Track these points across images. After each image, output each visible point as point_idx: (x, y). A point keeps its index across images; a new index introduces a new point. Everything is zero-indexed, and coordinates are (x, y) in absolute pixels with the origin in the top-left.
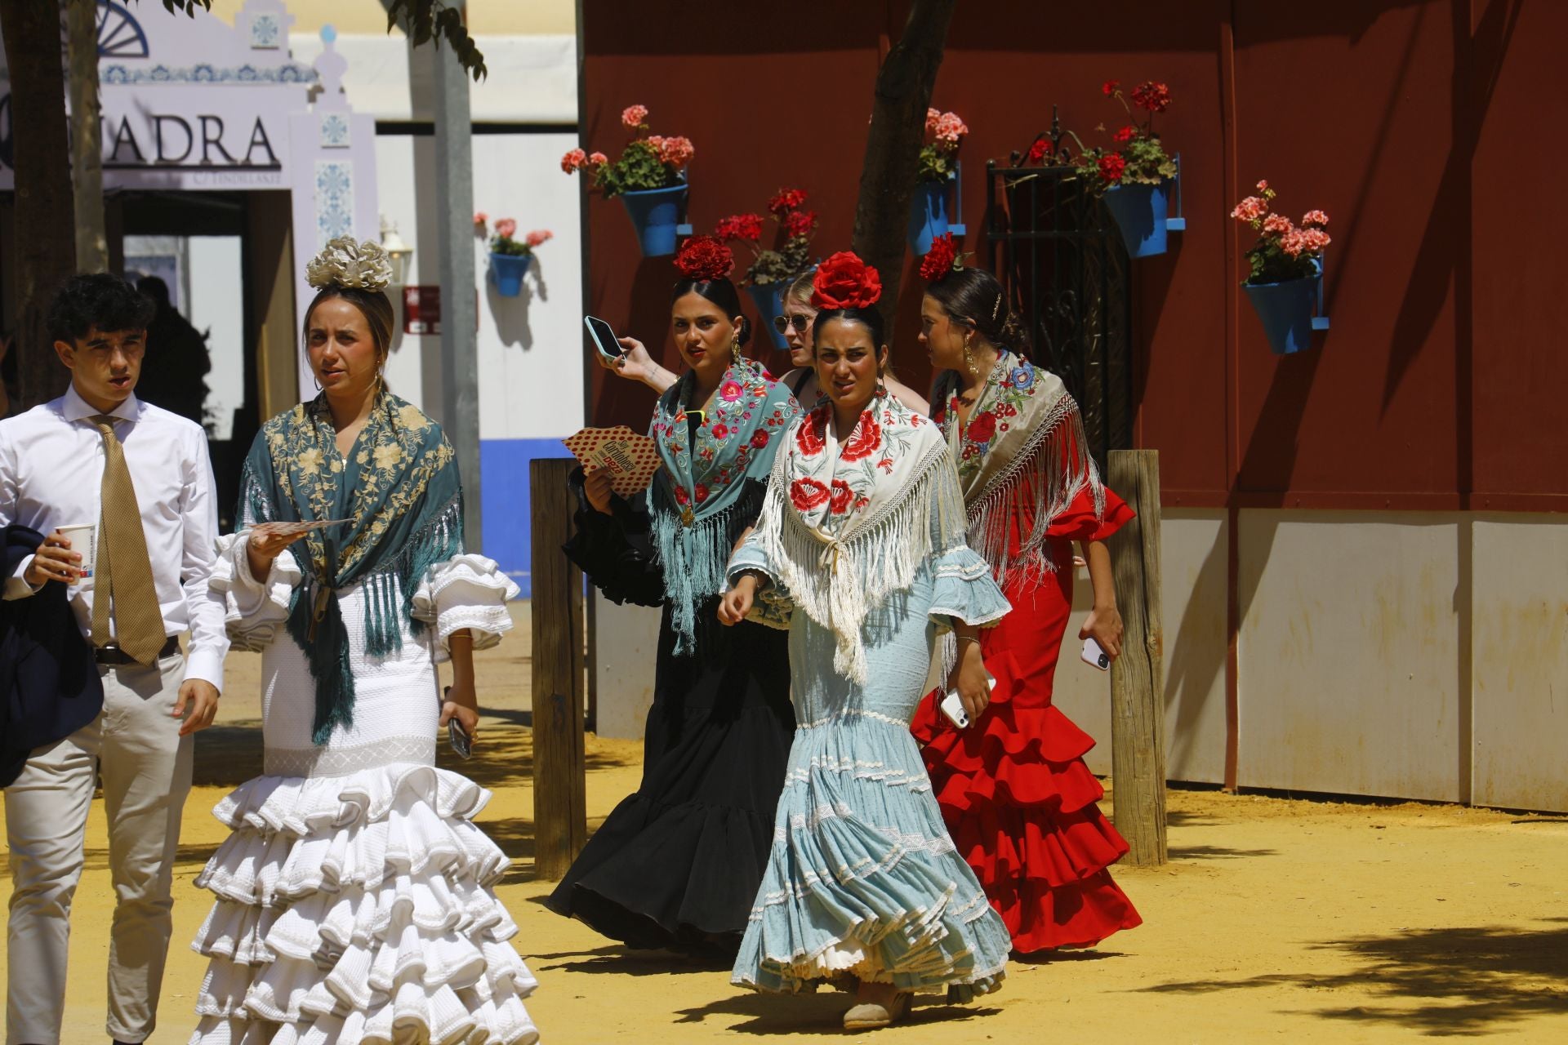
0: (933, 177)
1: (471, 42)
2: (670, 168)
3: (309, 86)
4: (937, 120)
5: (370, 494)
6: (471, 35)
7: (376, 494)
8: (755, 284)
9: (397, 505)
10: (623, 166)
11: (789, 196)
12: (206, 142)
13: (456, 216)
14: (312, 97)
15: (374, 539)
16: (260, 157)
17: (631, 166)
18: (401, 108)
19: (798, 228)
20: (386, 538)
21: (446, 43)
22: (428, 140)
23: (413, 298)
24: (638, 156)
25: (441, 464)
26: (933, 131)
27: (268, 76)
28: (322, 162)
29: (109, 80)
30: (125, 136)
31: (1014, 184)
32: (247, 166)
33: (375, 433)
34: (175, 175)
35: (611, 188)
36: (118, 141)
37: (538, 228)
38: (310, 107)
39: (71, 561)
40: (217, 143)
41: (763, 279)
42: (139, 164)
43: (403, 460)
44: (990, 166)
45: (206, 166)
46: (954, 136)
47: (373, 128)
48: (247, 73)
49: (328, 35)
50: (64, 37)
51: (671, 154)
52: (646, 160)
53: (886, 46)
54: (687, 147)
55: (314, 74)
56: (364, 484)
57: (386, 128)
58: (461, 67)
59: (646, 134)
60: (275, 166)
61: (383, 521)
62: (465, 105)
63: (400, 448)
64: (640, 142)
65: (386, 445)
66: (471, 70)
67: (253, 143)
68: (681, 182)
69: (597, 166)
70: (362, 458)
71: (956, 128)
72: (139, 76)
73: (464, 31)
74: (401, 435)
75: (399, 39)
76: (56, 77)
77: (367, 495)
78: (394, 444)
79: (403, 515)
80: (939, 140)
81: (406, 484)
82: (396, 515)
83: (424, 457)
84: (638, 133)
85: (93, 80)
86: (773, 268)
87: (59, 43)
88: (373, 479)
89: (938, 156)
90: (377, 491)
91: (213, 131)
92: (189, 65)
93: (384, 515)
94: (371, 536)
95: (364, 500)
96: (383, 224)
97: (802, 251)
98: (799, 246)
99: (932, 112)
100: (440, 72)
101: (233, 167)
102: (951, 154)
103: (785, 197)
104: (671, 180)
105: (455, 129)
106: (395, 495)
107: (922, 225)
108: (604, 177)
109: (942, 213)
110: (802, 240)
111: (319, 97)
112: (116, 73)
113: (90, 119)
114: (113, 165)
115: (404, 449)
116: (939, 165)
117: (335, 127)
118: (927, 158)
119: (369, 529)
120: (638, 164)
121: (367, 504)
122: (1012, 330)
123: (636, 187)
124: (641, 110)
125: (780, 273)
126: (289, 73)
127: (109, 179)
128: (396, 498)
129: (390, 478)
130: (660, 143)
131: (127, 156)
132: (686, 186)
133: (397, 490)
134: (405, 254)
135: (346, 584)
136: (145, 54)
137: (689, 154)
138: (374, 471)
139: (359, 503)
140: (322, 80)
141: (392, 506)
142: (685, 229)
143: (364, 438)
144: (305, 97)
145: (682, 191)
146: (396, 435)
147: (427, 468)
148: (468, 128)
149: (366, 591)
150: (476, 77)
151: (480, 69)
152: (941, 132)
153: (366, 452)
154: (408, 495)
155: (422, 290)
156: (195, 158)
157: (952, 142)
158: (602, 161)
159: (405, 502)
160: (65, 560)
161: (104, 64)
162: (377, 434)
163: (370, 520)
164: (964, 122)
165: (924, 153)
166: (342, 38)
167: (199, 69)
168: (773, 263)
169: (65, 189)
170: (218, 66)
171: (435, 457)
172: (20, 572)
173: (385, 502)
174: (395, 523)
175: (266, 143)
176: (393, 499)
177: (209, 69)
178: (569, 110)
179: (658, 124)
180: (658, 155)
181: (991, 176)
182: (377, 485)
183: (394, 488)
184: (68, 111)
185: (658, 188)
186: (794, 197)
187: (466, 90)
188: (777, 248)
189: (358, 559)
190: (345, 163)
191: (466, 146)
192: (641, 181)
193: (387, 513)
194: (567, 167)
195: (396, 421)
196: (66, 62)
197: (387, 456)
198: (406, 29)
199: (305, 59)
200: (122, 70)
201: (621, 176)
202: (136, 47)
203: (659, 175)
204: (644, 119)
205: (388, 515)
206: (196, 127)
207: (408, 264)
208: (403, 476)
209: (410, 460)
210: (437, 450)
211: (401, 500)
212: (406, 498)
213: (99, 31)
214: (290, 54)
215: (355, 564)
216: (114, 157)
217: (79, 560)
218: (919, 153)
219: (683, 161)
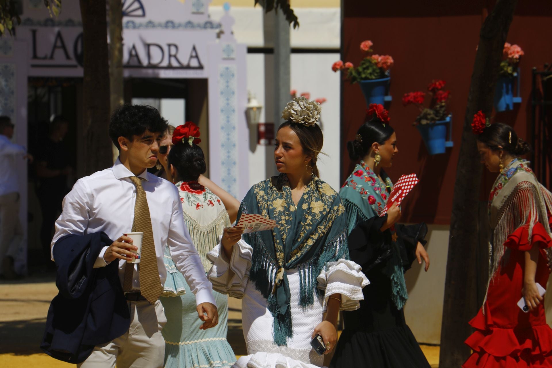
0: (507, 75)
1: (292, 11)
2: (382, 71)
3: (217, 31)
4: (509, 49)
5: (308, 225)
6: (292, 7)
7: (311, 225)
8: (420, 124)
9: (320, 232)
10: (360, 69)
11: (437, 83)
12: (170, 56)
13: (283, 91)
14: (219, 36)
15: (308, 247)
16: (194, 63)
17: (364, 69)
18: (259, 41)
19: (441, 99)
20: (313, 247)
21: (281, 12)
22: (271, 56)
23: (262, 129)
24: (367, 64)
25: (340, 213)
26: (507, 54)
27: (199, 26)
28: (222, 66)
29: (127, 27)
30: (134, 53)
31: (545, 79)
32: (188, 67)
33: (311, 195)
34: (157, 71)
35: (354, 79)
36: (131, 55)
37: (320, 97)
38: (217, 41)
39: (131, 250)
40: (175, 56)
41: (424, 122)
42: (140, 66)
43: (325, 209)
44: (534, 70)
45: (170, 67)
46: (517, 56)
47: (245, 50)
48: (190, 25)
49: (227, 7)
50: (108, 7)
51: (383, 63)
52: (371, 66)
53: (486, 14)
54: (390, 60)
55: (219, 25)
56: (306, 219)
57: (252, 50)
58: (287, 22)
59: (371, 54)
60: (201, 67)
61: (313, 239)
62: (288, 40)
63: (323, 204)
64: (368, 58)
65: (316, 201)
66: (292, 24)
67: (191, 57)
68: (387, 76)
69: (348, 69)
70: (305, 206)
71: (518, 52)
72: (140, 25)
73: (289, 6)
74: (324, 197)
75: (259, 9)
76: (103, 25)
77: (307, 225)
78: (320, 202)
79: (322, 237)
80: (510, 58)
81: (325, 222)
82: (319, 236)
83: (333, 209)
84: (368, 54)
85: (120, 27)
86: (429, 117)
87: (105, 10)
88: (310, 218)
89: (509, 65)
90: (312, 224)
91: (173, 51)
92: (163, 21)
93: (314, 236)
94: (307, 245)
95: (305, 227)
96: (249, 94)
97: (443, 109)
98: (442, 107)
99: (507, 45)
100: (277, 25)
101: (182, 67)
102: (515, 64)
103: (435, 84)
104: (382, 75)
105: (283, 51)
106: (319, 226)
107: (500, 97)
108: (351, 74)
109: (510, 92)
110: (443, 104)
111: (222, 36)
112: (131, 24)
113: (118, 45)
114: (128, 66)
115: (325, 204)
116: (510, 70)
117: (228, 50)
118: (504, 66)
119: (306, 242)
120: (367, 68)
121: (306, 229)
122: (521, 145)
123: (366, 78)
124: (369, 43)
125: (432, 119)
126: (209, 25)
127: (127, 73)
128: (320, 228)
129: (318, 218)
130: (378, 58)
131: (134, 62)
132: (389, 78)
133: (321, 224)
134: (259, 108)
135: (291, 268)
136: (144, 15)
137: (391, 63)
138: (310, 214)
139: (303, 229)
140: (223, 28)
141: (318, 232)
142: (388, 98)
143: (306, 197)
144: (215, 35)
145: (386, 81)
146: (321, 197)
147: (333, 214)
148: (289, 50)
149: (300, 273)
150: (295, 26)
151: (296, 24)
152: (511, 54)
153: (307, 204)
154: (325, 227)
155: (267, 125)
156: (165, 63)
157: (516, 59)
158: (350, 66)
159: (323, 231)
160: (128, 249)
161: (125, 20)
162: (311, 196)
163: (307, 238)
164: (522, 49)
165: (502, 64)
166: (234, 9)
167: (167, 22)
168: (429, 114)
169: (106, 76)
170: (177, 21)
171: (338, 210)
172: (101, 255)
173: (315, 230)
174: (318, 241)
175: (197, 57)
176: (319, 229)
177: (172, 22)
178: (336, 42)
179: (376, 50)
180: (376, 64)
181: (534, 75)
182: (311, 220)
183: (320, 223)
184: (109, 41)
185: (376, 79)
186: (440, 84)
187: (288, 33)
188: (432, 107)
189: (299, 256)
190: (233, 66)
191: (288, 59)
192: (369, 76)
193: (315, 235)
194: (334, 69)
195: (321, 190)
196: (108, 19)
197: (317, 207)
198: (263, 5)
199: (216, 19)
200: (133, 22)
201: (359, 73)
202: (140, 12)
203: (377, 73)
204: (371, 47)
205: (316, 236)
206: (166, 49)
207: (260, 112)
208: (324, 218)
209: (328, 210)
210: (339, 206)
211: (322, 229)
212: (324, 229)
213: (123, 5)
214: (209, 16)
215: (297, 259)
216: (128, 62)
217: (136, 250)
218: (500, 64)
219: (388, 67)
